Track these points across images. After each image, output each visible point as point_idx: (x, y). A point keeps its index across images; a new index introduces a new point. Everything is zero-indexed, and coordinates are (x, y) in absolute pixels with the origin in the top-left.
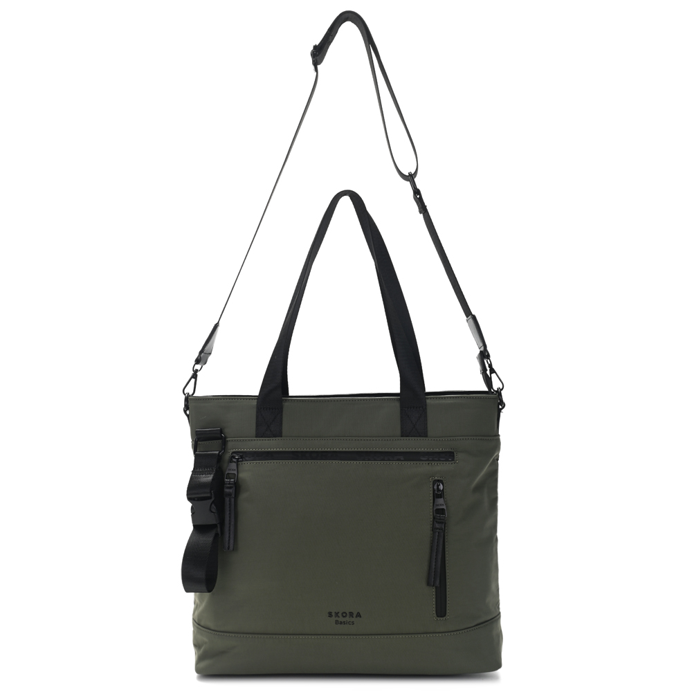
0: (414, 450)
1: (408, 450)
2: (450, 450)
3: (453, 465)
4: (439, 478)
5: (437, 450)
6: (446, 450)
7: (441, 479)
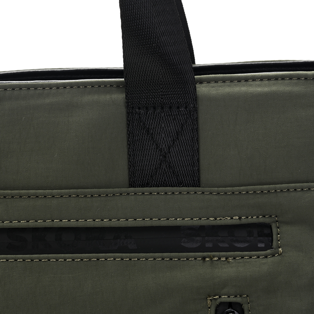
0: (164, 222)
1: (148, 222)
2: (261, 219)
3: (270, 259)
4: (232, 299)
5: (227, 221)
6: (250, 220)
7: (238, 300)
